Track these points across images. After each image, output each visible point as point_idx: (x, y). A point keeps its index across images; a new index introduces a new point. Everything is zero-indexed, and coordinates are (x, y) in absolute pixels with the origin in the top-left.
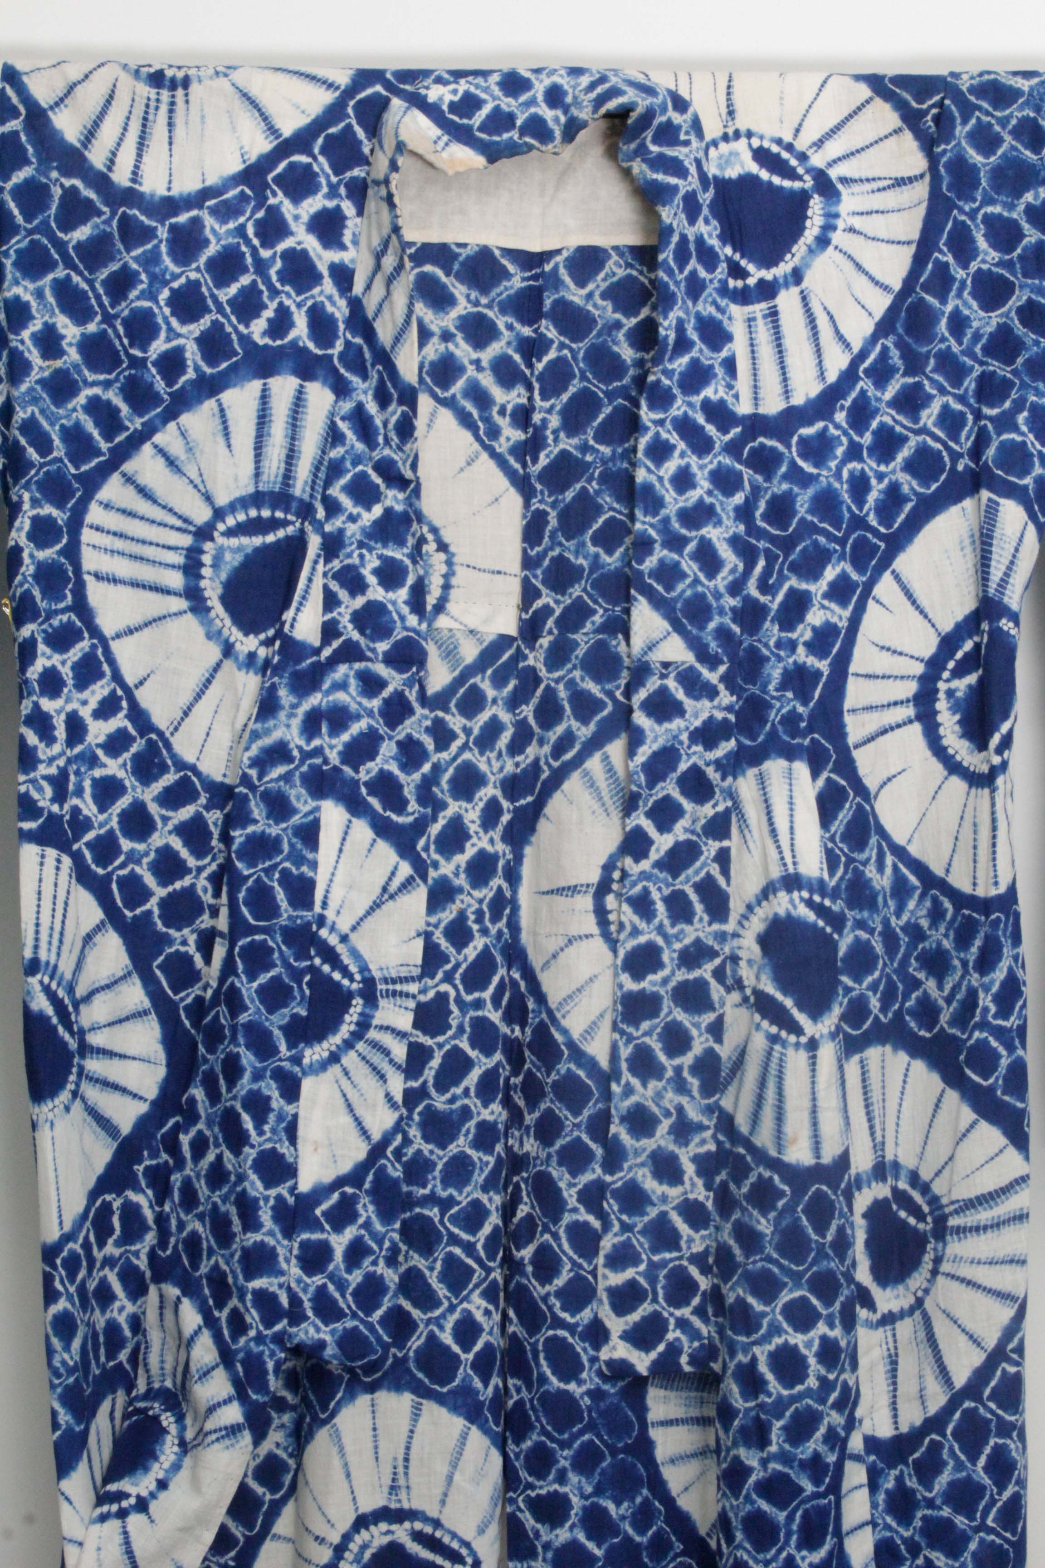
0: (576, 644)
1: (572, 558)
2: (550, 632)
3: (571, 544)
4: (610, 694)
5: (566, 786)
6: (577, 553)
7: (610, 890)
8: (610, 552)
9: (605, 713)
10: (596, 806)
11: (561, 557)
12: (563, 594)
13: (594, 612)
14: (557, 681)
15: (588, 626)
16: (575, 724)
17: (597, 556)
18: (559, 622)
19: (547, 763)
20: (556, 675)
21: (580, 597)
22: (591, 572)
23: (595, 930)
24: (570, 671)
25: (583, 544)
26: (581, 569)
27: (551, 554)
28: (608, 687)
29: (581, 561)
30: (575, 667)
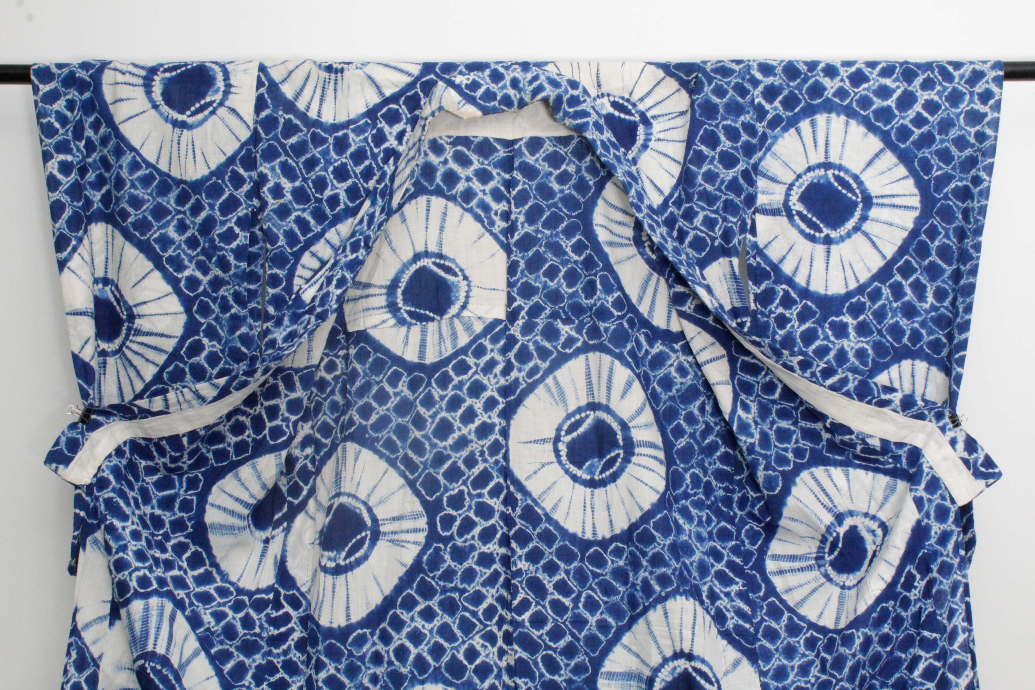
0: (537, 324)
1: (533, 283)
2: (523, 318)
3: (533, 276)
4: (555, 348)
5: (537, 391)
6: (535, 281)
7: (560, 441)
8: (552, 280)
9: (554, 356)
10: (552, 401)
11: (527, 282)
12: (529, 300)
13: (545, 309)
14: (528, 341)
15: (543, 316)
16: (539, 362)
17: (546, 282)
18: (528, 313)
19: (524, 380)
20: (527, 338)
21: (538, 302)
22: (543, 290)
23: (554, 460)
24: (534, 337)
25: (539, 276)
26: (538, 288)
27: (521, 281)
28: (554, 344)
29: (538, 284)
30: (537, 335)
